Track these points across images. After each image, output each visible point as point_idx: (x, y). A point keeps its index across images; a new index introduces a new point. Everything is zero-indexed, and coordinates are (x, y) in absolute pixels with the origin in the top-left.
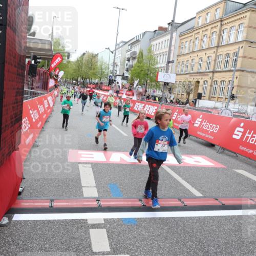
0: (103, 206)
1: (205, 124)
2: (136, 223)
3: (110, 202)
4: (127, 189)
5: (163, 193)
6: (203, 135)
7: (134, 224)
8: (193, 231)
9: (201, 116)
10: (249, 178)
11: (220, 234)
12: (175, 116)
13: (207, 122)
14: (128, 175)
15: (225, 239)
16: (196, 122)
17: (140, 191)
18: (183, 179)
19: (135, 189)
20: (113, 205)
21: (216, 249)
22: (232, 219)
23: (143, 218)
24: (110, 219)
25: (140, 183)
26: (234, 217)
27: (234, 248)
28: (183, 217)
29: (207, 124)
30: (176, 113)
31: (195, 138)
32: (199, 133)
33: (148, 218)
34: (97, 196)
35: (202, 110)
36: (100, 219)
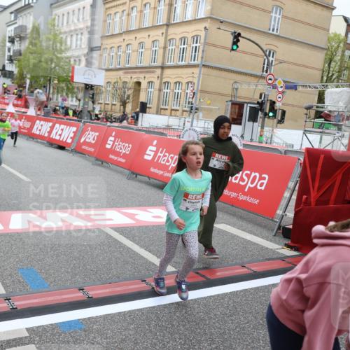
0: (19, 308)
1: (162, 155)
2: (83, 327)
3: (29, 299)
4: (54, 273)
5: (115, 273)
6: (161, 172)
7: (80, 329)
8: (173, 326)
9: (155, 142)
10: (235, 235)
11: (211, 323)
12: (111, 143)
13: (166, 152)
14: (49, 250)
15: (220, 328)
16: (148, 152)
17: (76, 275)
18: (141, 246)
19: (68, 272)
20: (37, 303)
21: (210, 345)
22: (223, 299)
23: (92, 318)
24: (38, 327)
25: (75, 262)
26: (226, 295)
27: (234, 338)
28: (154, 307)
29: (165, 156)
30: (112, 139)
31: (147, 179)
32: (152, 170)
33: (101, 317)
34: (4, 292)
35: (154, 133)
36: (20, 330)
